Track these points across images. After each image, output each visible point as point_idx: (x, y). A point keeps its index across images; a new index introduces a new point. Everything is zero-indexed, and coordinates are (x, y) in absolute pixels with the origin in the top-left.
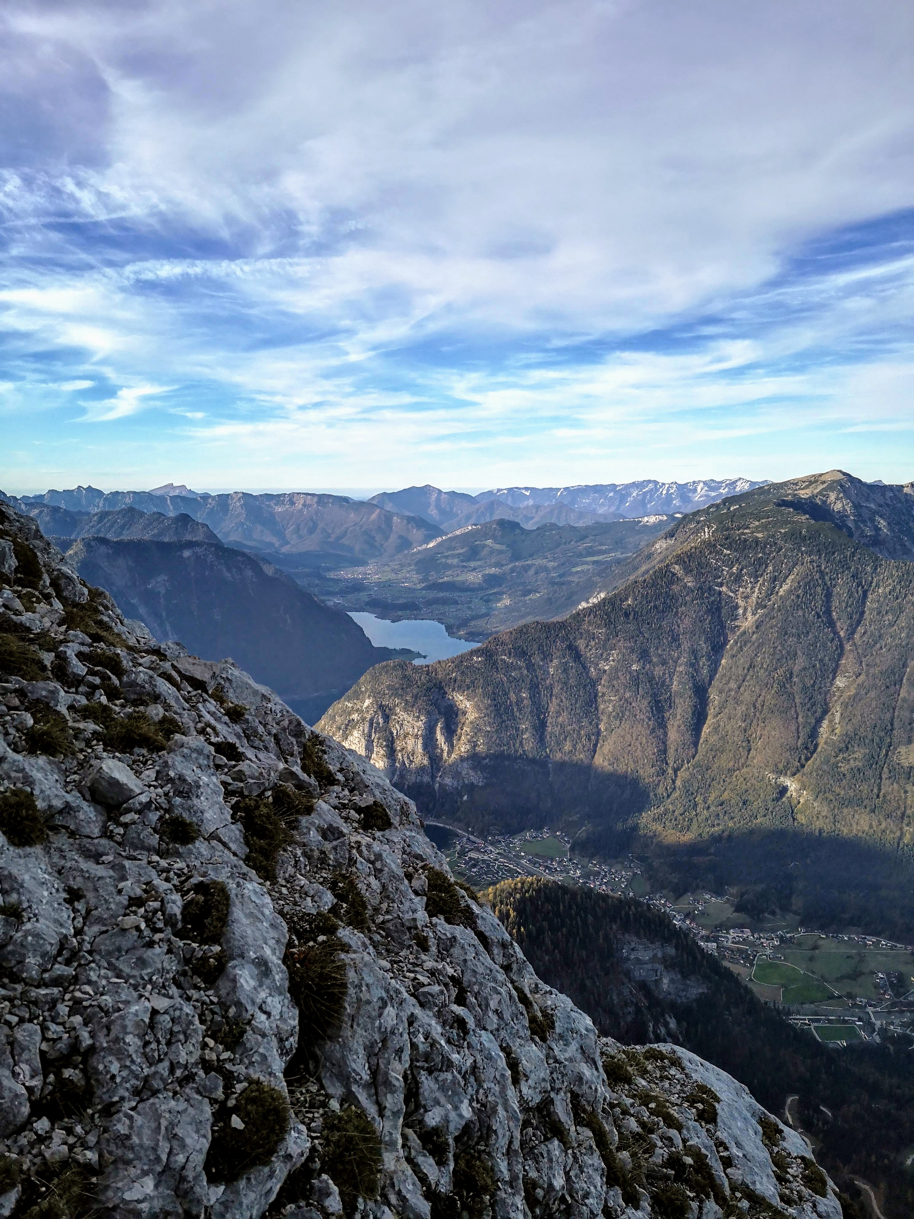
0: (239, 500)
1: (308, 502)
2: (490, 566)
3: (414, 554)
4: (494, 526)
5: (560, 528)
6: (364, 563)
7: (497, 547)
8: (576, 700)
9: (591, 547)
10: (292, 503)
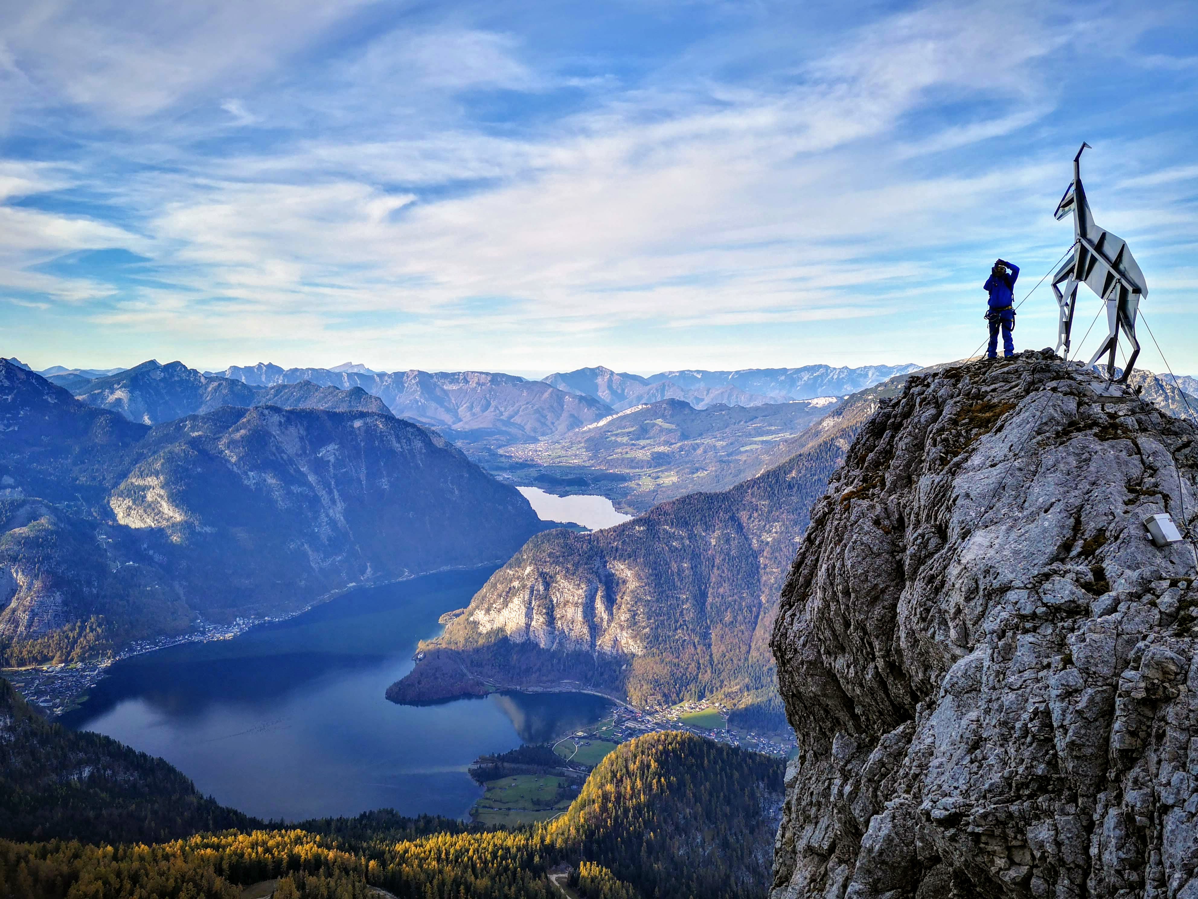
0: (415, 377)
1: (482, 381)
2: (659, 445)
3: (585, 432)
4: (664, 406)
5: (729, 409)
6: (535, 440)
7: (666, 426)
8: (738, 571)
9: (760, 428)
10: (467, 382)
